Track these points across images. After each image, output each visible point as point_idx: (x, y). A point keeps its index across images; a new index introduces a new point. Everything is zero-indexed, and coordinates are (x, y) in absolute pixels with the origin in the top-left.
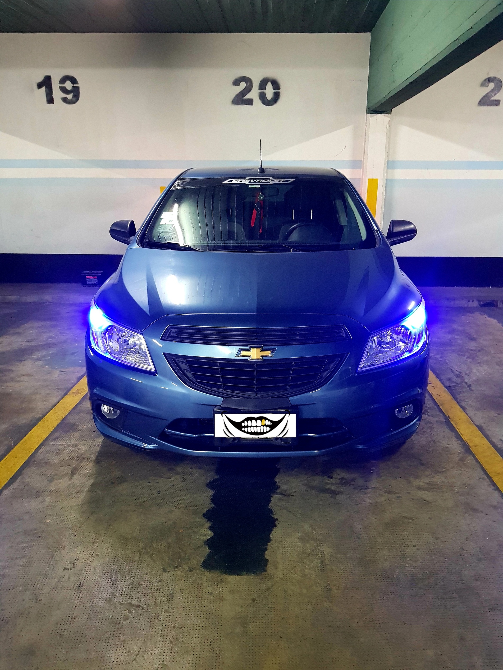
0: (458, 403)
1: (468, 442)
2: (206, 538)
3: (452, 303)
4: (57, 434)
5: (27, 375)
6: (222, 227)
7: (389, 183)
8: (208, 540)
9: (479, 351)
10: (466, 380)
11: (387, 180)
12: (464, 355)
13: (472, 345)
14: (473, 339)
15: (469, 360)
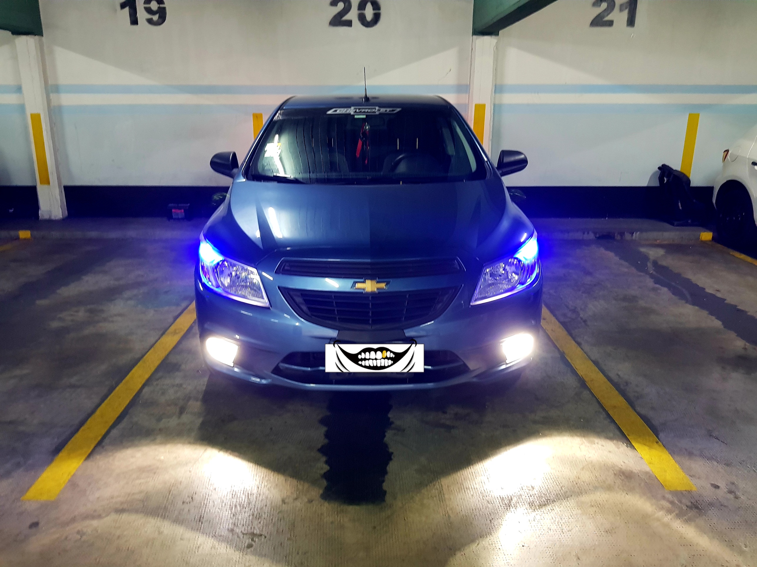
0: (574, 339)
1: (584, 376)
2: (322, 472)
3: (566, 236)
4: (160, 374)
5: (120, 315)
6: (322, 157)
7: (497, 108)
8: (325, 473)
9: (595, 285)
10: (581, 315)
11: (494, 105)
12: (579, 290)
13: (588, 280)
14: (588, 273)
15: (584, 295)
